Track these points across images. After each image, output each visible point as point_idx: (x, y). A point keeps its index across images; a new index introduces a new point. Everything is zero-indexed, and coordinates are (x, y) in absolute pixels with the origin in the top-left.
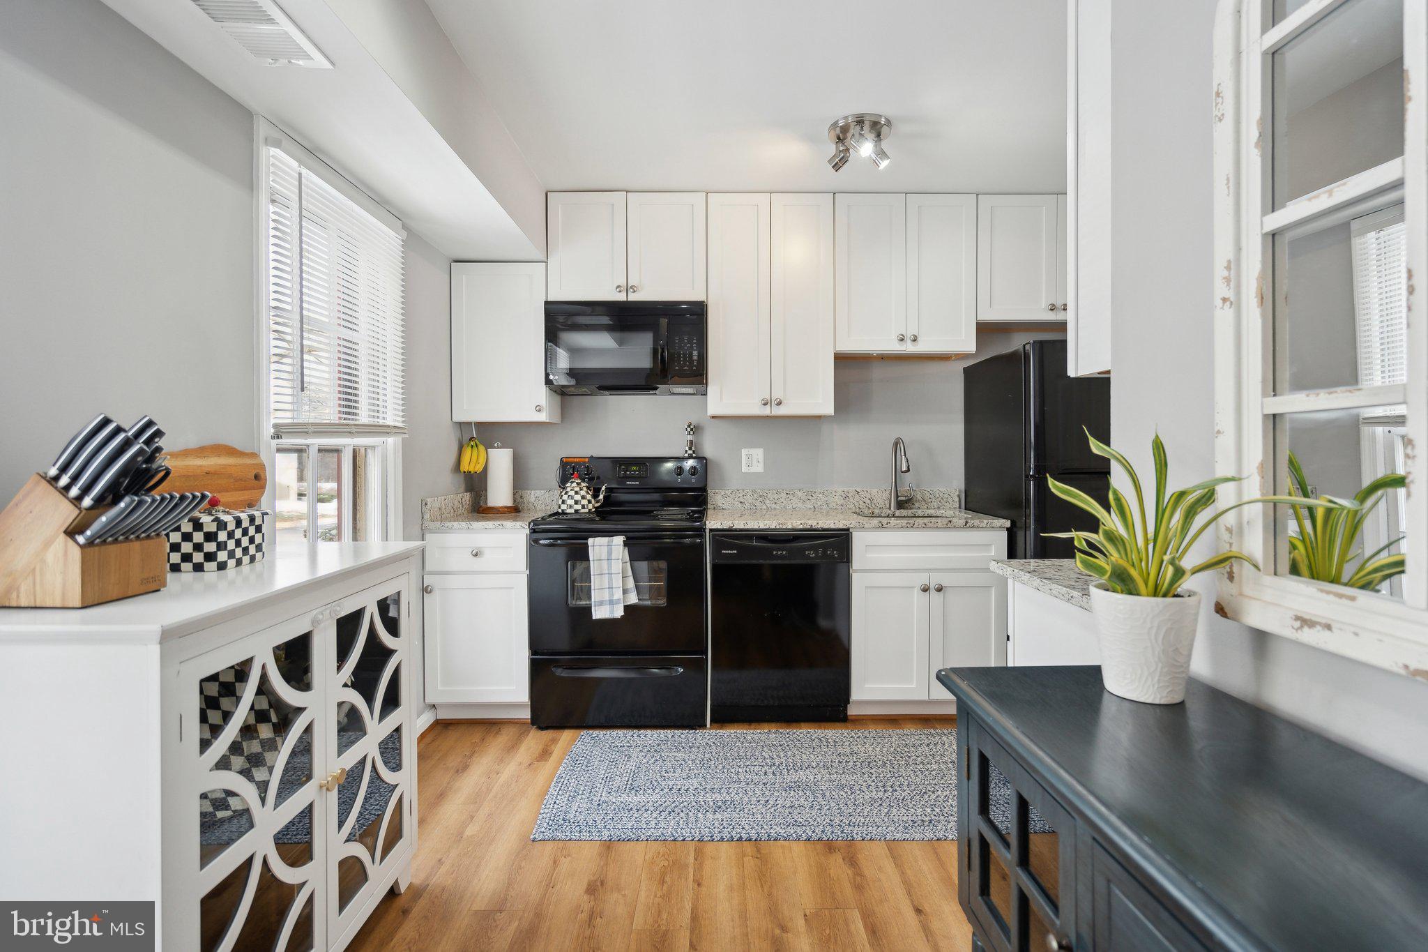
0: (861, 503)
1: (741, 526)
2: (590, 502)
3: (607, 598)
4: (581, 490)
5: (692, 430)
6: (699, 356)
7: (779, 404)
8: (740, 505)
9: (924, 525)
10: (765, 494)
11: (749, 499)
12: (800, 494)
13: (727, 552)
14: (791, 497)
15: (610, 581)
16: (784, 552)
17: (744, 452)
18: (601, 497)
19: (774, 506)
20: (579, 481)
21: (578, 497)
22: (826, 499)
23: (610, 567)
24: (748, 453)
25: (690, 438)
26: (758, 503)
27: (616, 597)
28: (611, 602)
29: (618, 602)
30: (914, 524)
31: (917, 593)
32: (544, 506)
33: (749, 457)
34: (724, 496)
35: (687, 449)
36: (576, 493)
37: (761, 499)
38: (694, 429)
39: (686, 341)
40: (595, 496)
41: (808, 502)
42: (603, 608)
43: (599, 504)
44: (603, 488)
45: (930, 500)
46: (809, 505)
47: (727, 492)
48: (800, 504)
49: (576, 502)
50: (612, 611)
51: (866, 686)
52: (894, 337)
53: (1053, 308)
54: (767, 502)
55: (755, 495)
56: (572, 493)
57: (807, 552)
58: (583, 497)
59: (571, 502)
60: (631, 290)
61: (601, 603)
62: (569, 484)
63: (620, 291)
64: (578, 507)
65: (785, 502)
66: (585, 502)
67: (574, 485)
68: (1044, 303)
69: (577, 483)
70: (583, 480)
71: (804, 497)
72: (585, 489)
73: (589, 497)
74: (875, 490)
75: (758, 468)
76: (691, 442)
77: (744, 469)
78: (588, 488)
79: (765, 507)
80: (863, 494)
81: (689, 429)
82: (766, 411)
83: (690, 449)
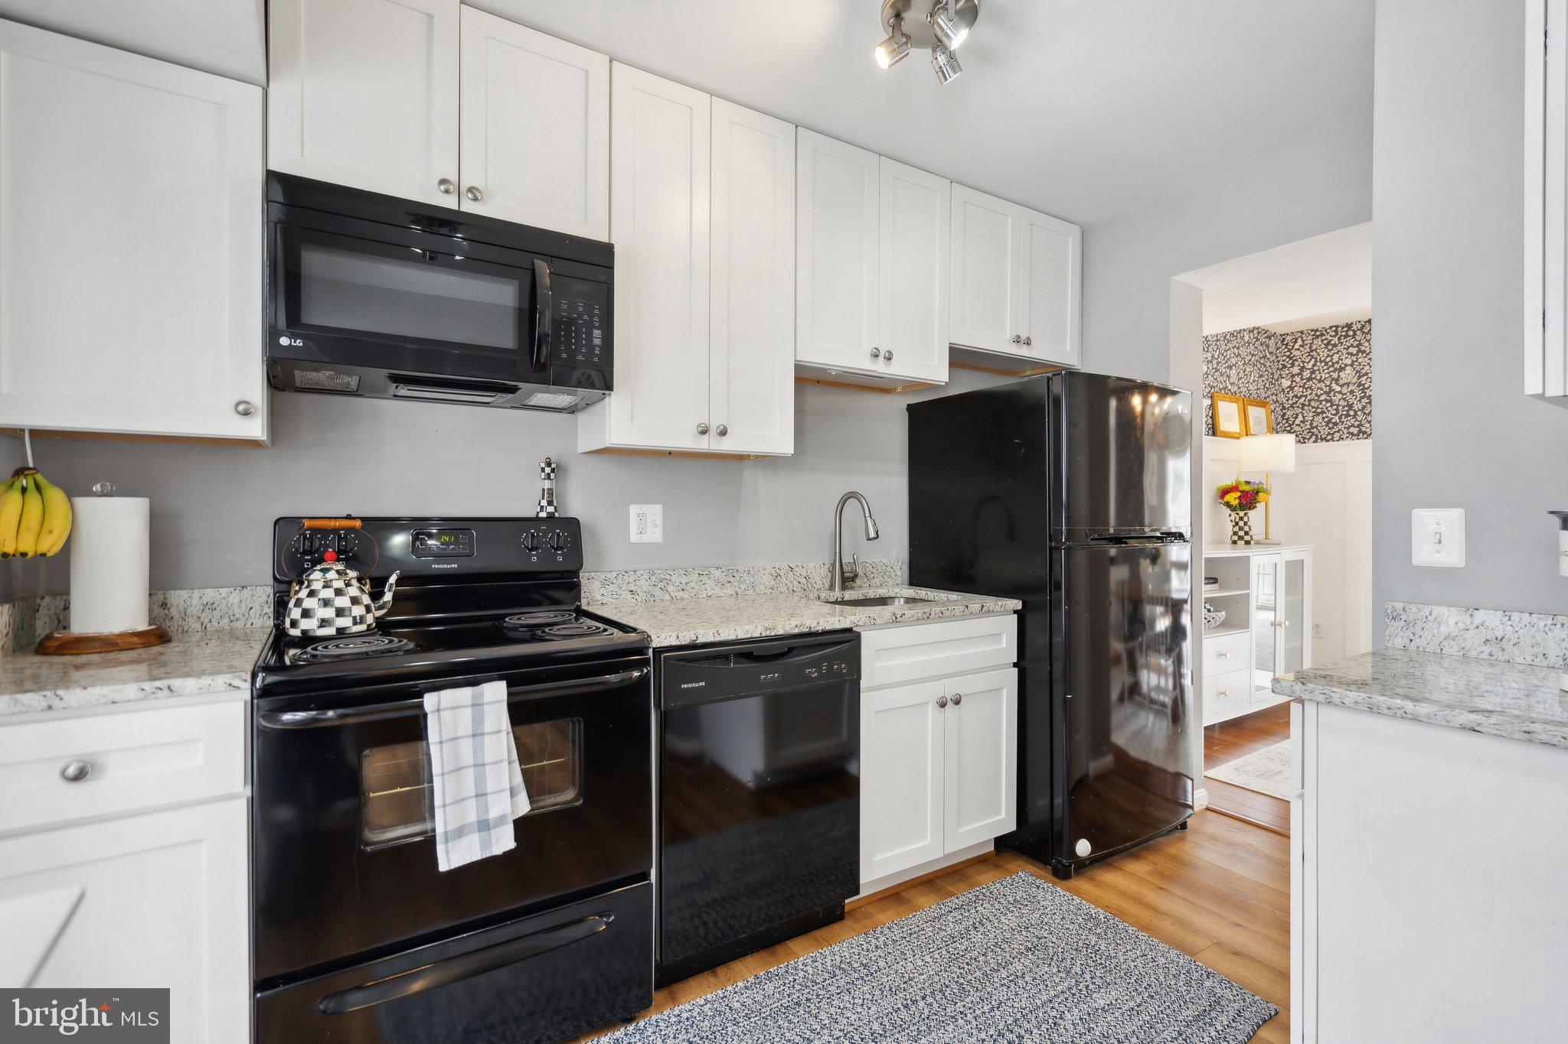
0: (795, 583)
1: (709, 638)
2: (368, 609)
3: (472, 817)
4: (348, 585)
5: (553, 470)
6: (603, 339)
7: (723, 433)
8: (629, 596)
9: (941, 615)
10: (668, 577)
11: (644, 585)
12: (717, 573)
13: (690, 686)
14: (704, 579)
15: (480, 780)
16: (776, 675)
17: (634, 510)
18: (388, 597)
19: (681, 594)
20: (340, 567)
21: (343, 602)
22: (752, 580)
23: (478, 751)
24: (641, 512)
25: (547, 484)
26: (657, 592)
27: (493, 813)
28: (484, 826)
29: (500, 821)
30: (930, 614)
31: (932, 709)
32: (226, 620)
33: (641, 517)
34: (605, 583)
35: (544, 503)
36: (339, 592)
37: (661, 585)
38: (554, 469)
39: (581, 309)
40: (376, 596)
41: (728, 585)
42: (464, 841)
43: (384, 612)
44: (393, 579)
45: (872, 576)
46: (729, 590)
47: (609, 575)
48: (718, 591)
49: (340, 612)
50: (485, 844)
51: (875, 859)
52: (867, 350)
53: (1017, 340)
54: (671, 588)
55: (653, 578)
56: (328, 593)
57: (808, 671)
58: (355, 601)
59: (329, 613)
60: (470, 195)
61: (460, 832)
62: (316, 575)
63: (447, 191)
64: (344, 622)
65: (696, 587)
66: (357, 611)
67: (332, 575)
68: (1009, 334)
69: (338, 572)
70: (349, 566)
71: (723, 579)
72: (354, 582)
73: (366, 599)
74: (811, 565)
75: (655, 535)
76: (550, 490)
77: (634, 537)
78: (359, 580)
79: (667, 597)
80: (799, 571)
81: (548, 470)
82: (705, 444)
83: (550, 503)
